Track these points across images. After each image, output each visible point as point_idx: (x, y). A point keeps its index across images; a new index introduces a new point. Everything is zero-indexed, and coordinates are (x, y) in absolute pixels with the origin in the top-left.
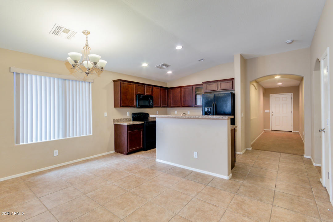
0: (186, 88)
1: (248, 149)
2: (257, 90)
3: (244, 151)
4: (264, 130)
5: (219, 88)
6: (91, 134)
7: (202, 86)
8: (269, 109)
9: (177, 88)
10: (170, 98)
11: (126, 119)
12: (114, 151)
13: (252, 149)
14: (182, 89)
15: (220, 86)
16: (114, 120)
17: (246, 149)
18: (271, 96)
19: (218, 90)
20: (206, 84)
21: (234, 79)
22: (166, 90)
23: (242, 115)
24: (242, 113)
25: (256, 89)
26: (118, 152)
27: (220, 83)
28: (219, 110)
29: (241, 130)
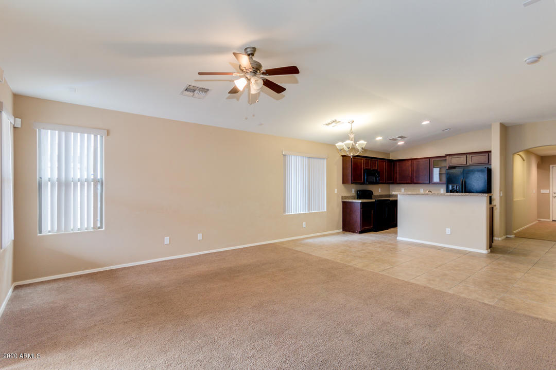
0: (420, 160)
1: (508, 236)
2: (525, 162)
3: (504, 237)
4: (539, 219)
5: (470, 162)
6: (325, 210)
7: (444, 159)
8: (548, 187)
9: (406, 161)
10: (397, 173)
11: (352, 196)
12: (341, 230)
13: (515, 237)
14: (414, 162)
15: (470, 160)
16: (343, 198)
17: (506, 236)
18: (552, 168)
19: (468, 164)
20: (450, 157)
21: (490, 152)
22: (392, 163)
23: (501, 195)
24: (501, 192)
25: (524, 160)
26: (347, 231)
27: (470, 156)
28: (469, 187)
29: (500, 212)
